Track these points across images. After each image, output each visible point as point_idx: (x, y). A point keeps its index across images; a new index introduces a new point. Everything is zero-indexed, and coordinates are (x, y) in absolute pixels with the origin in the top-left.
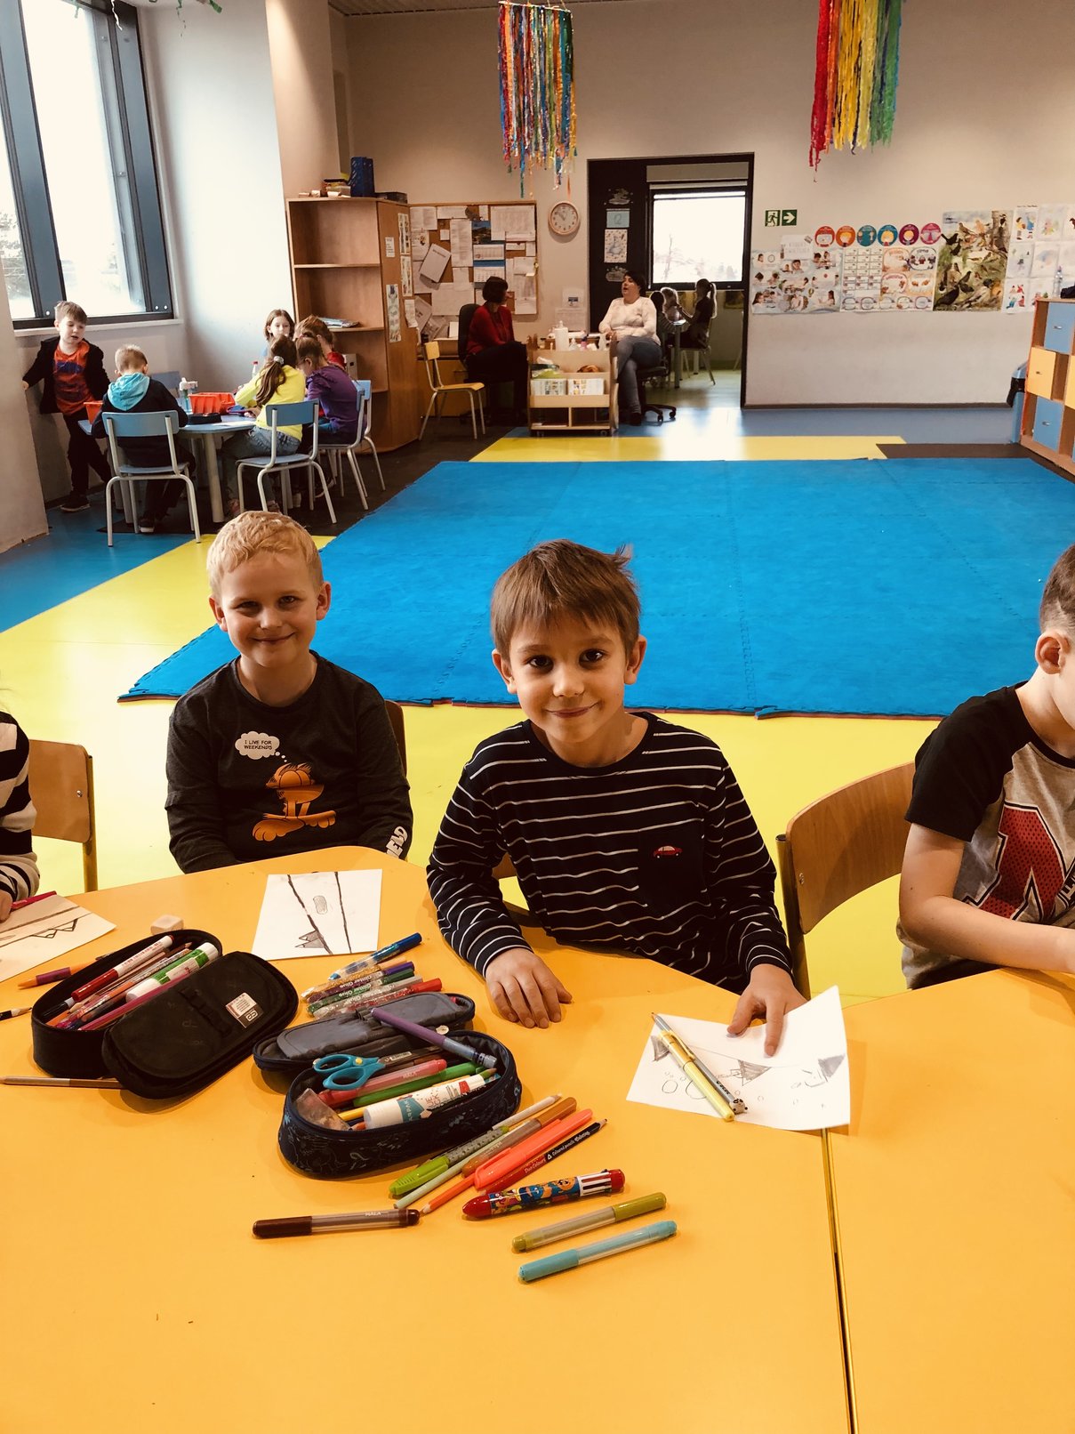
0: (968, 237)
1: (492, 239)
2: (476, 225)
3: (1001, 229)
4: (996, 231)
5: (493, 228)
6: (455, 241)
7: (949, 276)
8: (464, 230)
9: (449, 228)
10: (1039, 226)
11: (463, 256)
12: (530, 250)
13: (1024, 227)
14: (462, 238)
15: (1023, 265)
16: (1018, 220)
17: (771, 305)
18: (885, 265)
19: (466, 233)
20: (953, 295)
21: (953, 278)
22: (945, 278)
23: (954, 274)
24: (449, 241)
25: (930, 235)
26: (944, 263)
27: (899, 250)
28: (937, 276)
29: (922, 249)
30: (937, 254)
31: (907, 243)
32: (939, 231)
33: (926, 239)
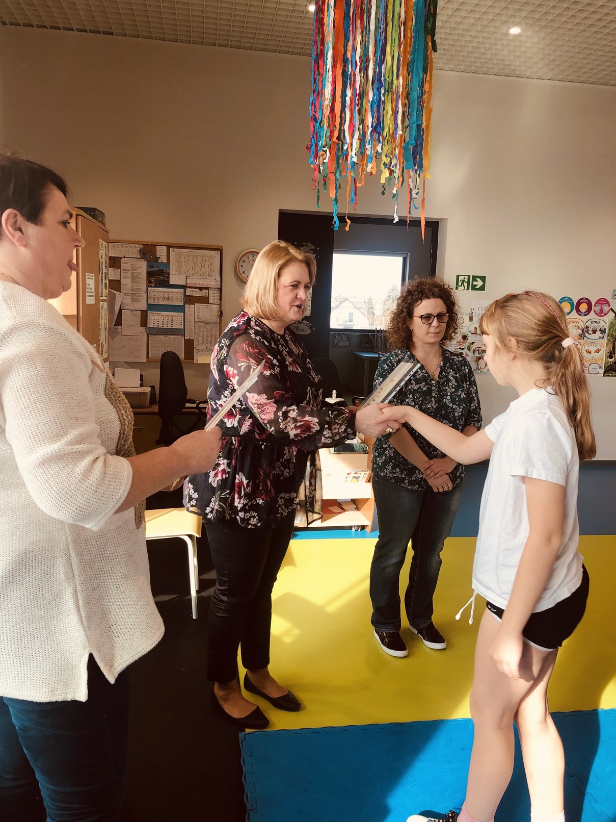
1: (170, 283)
2: (152, 267)
5: (172, 270)
6: (126, 282)
8: (139, 271)
9: (119, 267)
11: (134, 298)
12: (213, 297)
14: (134, 279)
19: (140, 273)
22: (613, 348)
24: (119, 281)
25: (602, 308)
26: (612, 334)
27: (575, 320)
28: (607, 346)
29: (594, 320)
30: (607, 326)
31: (583, 314)
32: (609, 306)
33: (598, 311)
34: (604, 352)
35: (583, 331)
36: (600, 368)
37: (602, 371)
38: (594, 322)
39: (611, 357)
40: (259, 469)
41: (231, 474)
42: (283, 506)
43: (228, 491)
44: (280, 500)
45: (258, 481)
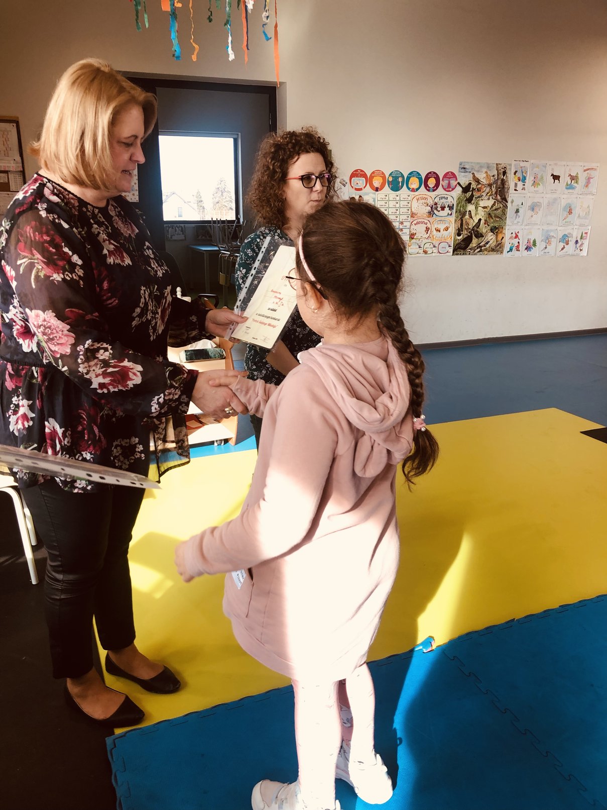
0: (480, 186)
3: (503, 180)
4: (499, 182)
7: (464, 222)
10: (529, 180)
12: (15, 182)
13: (519, 180)
15: (519, 214)
16: (515, 173)
18: (413, 210)
20: (468, 240)
21: (468, 224)
22: (462, 225)
23: (468, 220)
25: (449, 184)
26: (460, 210)
27: (424, 196)
28: (455, 223)
29: (442, 196)
30: (455, 201)
31: (431, 190)
32: (457, 180)
33: (446, 187)
34: (452, 230)
35: (432, 208)
36: (449, 246)
37: (451, 250)
38: (442, 198)
39: (459, 235)
40: (80, 411)
41: (36, 420)
42: (121, 456)
43: (36, 445)
44: (115, 450)
45: (81, 427)
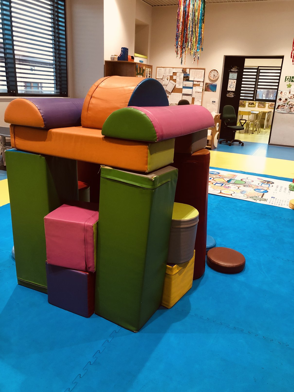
1: (190, 80)
2: (185, 75)
5: (190, 76)
6: (178, 80)
9: (176, 75)
11: (180, 85)
12: (201, 84)
17: (283, 110)
19: (181, 77)
